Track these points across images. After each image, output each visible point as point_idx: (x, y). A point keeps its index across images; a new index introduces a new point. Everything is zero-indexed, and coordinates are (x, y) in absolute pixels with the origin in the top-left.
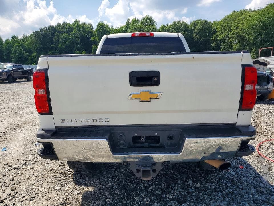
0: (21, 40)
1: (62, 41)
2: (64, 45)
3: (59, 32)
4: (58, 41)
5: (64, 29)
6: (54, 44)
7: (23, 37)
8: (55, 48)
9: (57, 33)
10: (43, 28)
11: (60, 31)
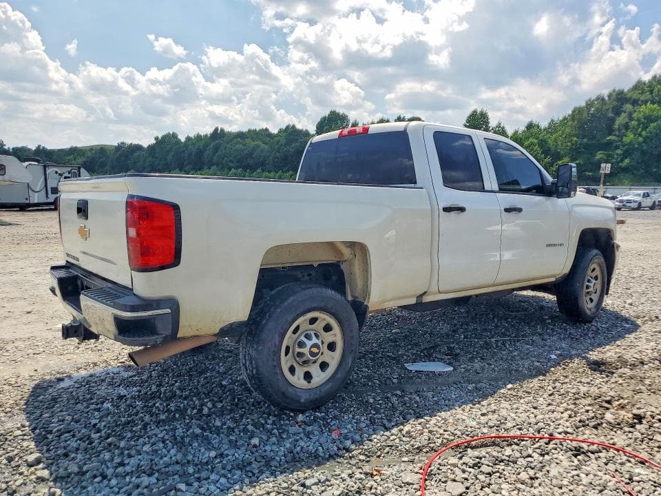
0: (545, 130)
1: (638, 125)
2: (640, 135)
3: (635, 102)
4: (626, 127)
5: (651, 92)
6: (615, 135)
7: (550, 124)
8: (614, 145)
9: (628, 107)
10: (594, 98)
11: (638, 100)
